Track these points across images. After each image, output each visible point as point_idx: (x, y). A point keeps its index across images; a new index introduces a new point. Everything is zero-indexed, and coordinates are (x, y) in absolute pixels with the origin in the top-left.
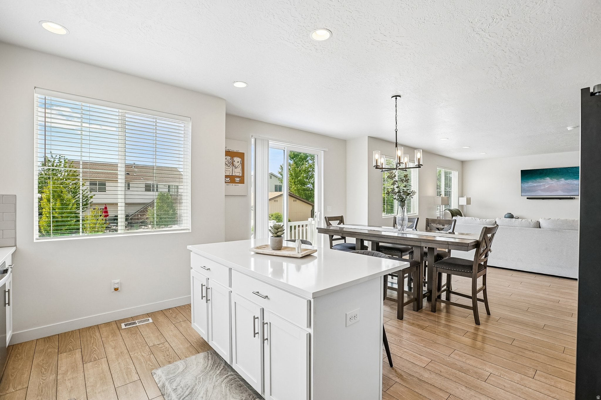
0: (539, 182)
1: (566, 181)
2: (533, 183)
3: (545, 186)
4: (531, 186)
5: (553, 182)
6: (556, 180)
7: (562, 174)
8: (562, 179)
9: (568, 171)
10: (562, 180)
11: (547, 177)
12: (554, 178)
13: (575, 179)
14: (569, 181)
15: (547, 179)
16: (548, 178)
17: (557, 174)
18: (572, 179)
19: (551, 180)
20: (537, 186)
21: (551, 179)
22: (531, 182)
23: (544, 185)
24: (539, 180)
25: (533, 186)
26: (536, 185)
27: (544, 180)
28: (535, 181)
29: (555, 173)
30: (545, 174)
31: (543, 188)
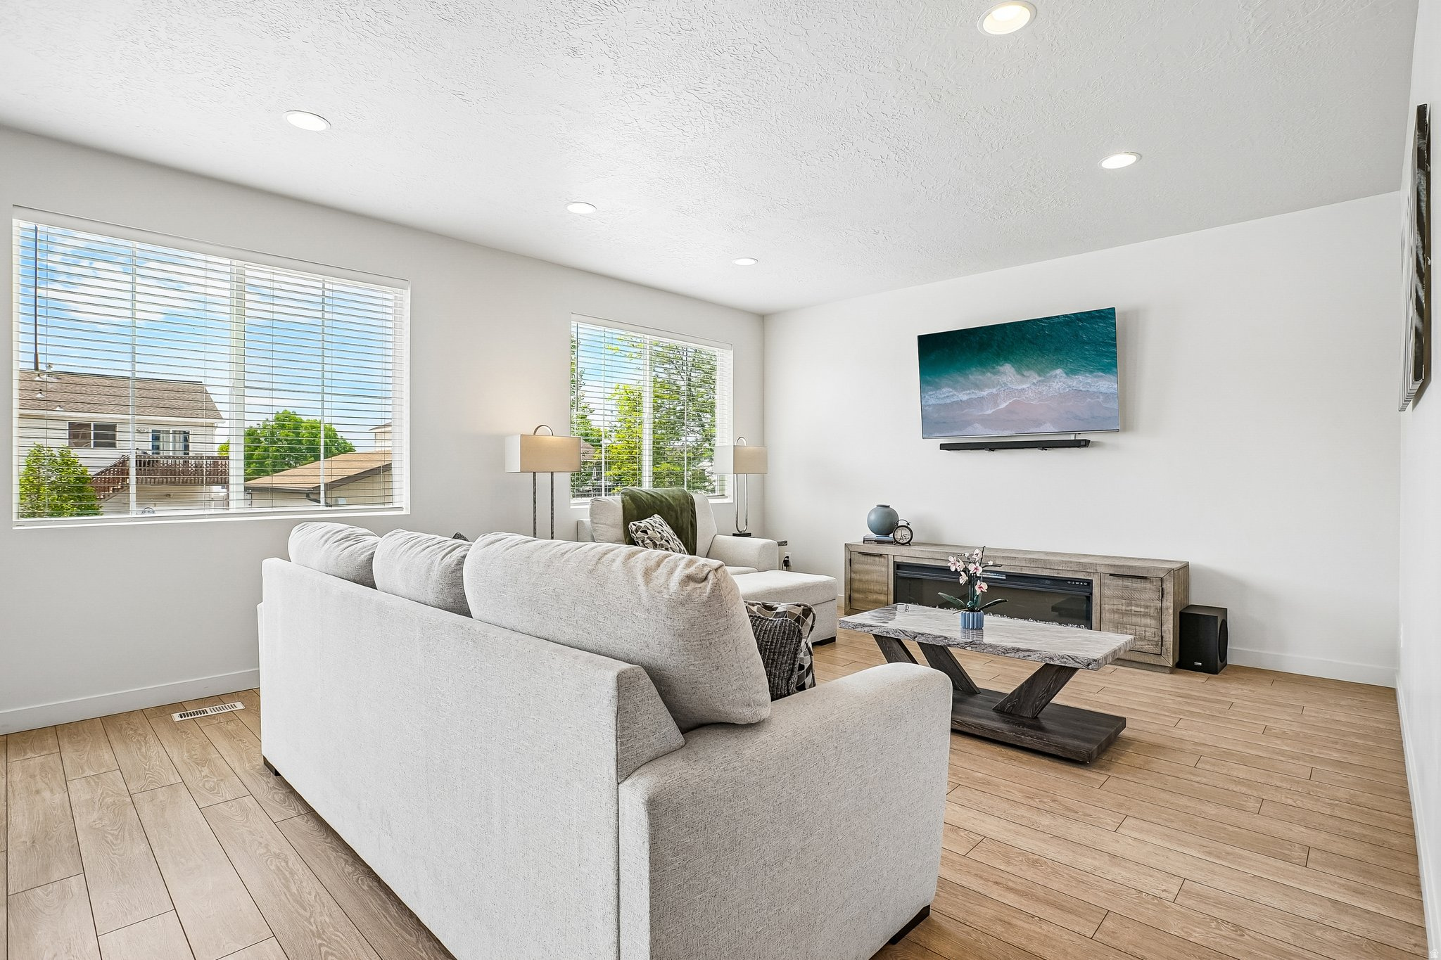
0: (978, 387)
1: (1069, 382)
2: (955, 389)
3: (996, 404)
4: (948, 401)
5: (1025, 386)
6: (1034, 377)
7: (1057, 350)
8: (1059, 371)
9: (1077, 335)
10: (1056, 376)
11: (1006, 360)
12: (1028, 368)
13: (1103, 371)
14: (1081, 378)
15: (1004, 373)
16: (1008, 369)
17: (1040, 350)
18: (1091, 372)
19: (1019, 377)
20: (969, 403)
21: (1019, 371)
22: (949, 386)
23: (994, 398)
24: (975, 376)
25: (956, 403)
26: (965, 398)
27: (994, 377)
28: (961, 379)
29: (1031, 342)
30: (998, 346)
31: (989, 412)
